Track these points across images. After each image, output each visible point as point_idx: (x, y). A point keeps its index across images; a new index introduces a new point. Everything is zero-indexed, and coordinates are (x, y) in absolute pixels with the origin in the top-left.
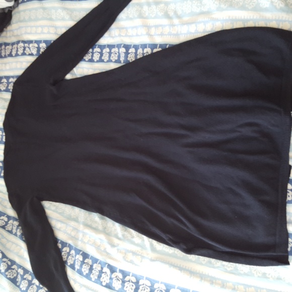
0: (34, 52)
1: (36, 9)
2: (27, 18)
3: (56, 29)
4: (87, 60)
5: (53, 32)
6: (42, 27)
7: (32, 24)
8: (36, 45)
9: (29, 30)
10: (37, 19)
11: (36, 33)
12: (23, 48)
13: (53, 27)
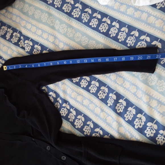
0: (28, 49)
1: (42, 11)
2: (30, 13)
3: (55, 39)
4: (74, 81)
5: (52, 41)
6: (43, 31)
7: (34, 22)
8: (31, 44)
9: (29, 26)
10: (39, 21)
11: (35, 33)
12: (18, 39)
13: (53, 36)
